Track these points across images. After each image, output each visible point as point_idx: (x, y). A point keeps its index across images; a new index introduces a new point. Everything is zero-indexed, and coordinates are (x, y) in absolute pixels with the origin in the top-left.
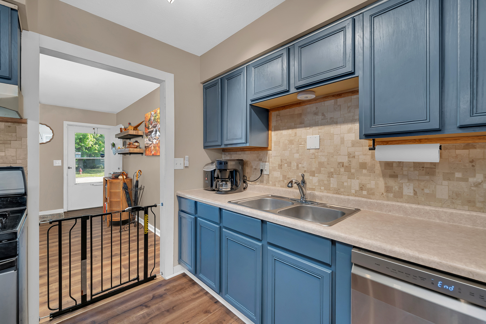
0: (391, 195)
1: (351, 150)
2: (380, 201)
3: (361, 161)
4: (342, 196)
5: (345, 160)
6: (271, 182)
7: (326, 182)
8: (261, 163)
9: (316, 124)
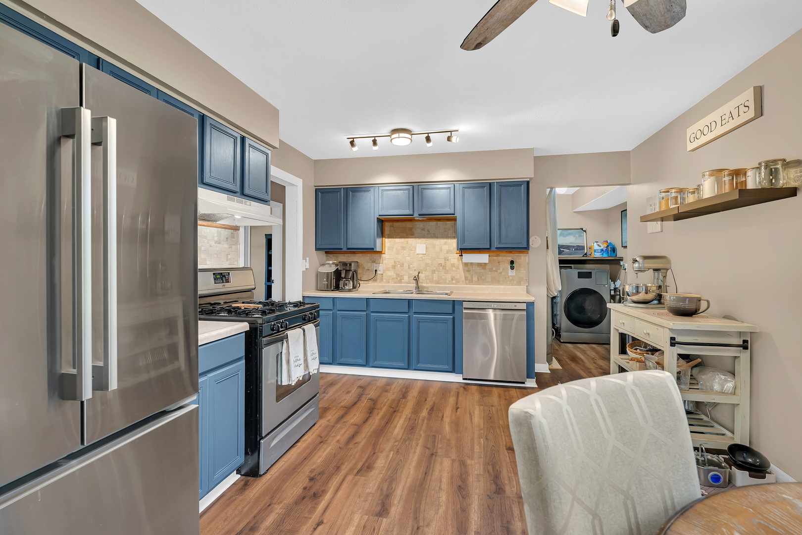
0: (467, 282)
1: (447, 255)
2: (462, 286)
3: (452, 263)
4: (441, 285)
5: (442, 262)
6: (384, 280)
7: (430, 277)
8: (375, 265)
9: (423, 237)
